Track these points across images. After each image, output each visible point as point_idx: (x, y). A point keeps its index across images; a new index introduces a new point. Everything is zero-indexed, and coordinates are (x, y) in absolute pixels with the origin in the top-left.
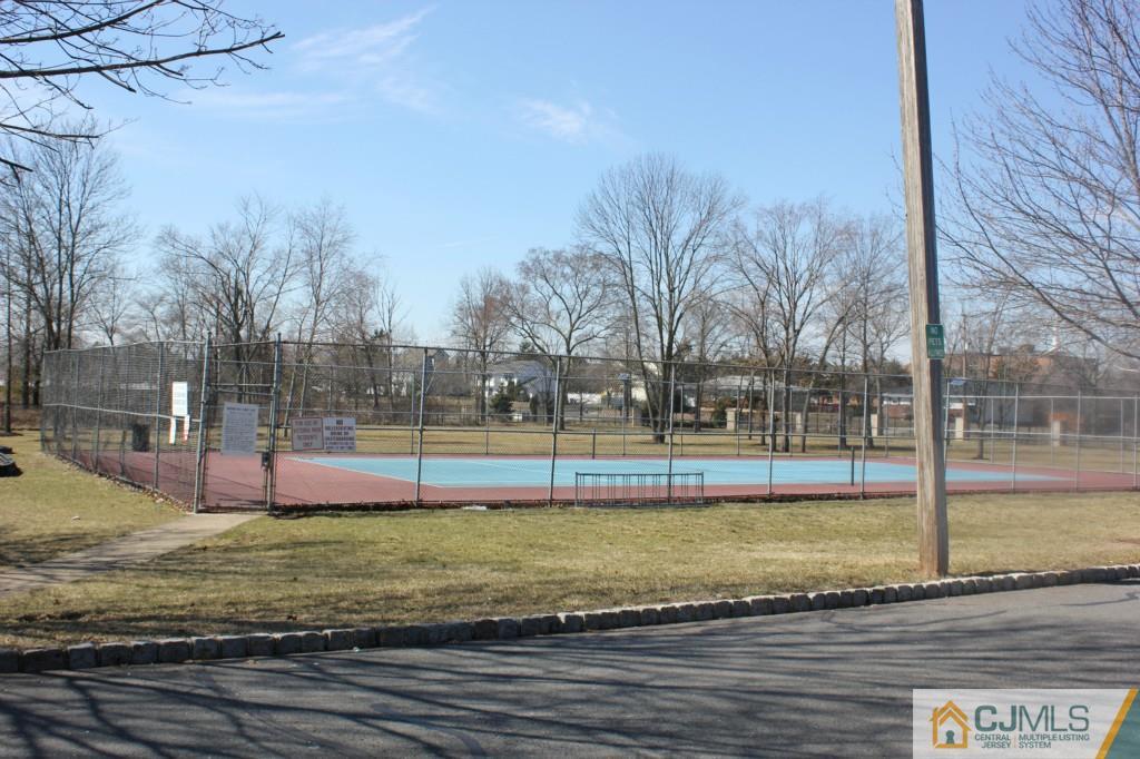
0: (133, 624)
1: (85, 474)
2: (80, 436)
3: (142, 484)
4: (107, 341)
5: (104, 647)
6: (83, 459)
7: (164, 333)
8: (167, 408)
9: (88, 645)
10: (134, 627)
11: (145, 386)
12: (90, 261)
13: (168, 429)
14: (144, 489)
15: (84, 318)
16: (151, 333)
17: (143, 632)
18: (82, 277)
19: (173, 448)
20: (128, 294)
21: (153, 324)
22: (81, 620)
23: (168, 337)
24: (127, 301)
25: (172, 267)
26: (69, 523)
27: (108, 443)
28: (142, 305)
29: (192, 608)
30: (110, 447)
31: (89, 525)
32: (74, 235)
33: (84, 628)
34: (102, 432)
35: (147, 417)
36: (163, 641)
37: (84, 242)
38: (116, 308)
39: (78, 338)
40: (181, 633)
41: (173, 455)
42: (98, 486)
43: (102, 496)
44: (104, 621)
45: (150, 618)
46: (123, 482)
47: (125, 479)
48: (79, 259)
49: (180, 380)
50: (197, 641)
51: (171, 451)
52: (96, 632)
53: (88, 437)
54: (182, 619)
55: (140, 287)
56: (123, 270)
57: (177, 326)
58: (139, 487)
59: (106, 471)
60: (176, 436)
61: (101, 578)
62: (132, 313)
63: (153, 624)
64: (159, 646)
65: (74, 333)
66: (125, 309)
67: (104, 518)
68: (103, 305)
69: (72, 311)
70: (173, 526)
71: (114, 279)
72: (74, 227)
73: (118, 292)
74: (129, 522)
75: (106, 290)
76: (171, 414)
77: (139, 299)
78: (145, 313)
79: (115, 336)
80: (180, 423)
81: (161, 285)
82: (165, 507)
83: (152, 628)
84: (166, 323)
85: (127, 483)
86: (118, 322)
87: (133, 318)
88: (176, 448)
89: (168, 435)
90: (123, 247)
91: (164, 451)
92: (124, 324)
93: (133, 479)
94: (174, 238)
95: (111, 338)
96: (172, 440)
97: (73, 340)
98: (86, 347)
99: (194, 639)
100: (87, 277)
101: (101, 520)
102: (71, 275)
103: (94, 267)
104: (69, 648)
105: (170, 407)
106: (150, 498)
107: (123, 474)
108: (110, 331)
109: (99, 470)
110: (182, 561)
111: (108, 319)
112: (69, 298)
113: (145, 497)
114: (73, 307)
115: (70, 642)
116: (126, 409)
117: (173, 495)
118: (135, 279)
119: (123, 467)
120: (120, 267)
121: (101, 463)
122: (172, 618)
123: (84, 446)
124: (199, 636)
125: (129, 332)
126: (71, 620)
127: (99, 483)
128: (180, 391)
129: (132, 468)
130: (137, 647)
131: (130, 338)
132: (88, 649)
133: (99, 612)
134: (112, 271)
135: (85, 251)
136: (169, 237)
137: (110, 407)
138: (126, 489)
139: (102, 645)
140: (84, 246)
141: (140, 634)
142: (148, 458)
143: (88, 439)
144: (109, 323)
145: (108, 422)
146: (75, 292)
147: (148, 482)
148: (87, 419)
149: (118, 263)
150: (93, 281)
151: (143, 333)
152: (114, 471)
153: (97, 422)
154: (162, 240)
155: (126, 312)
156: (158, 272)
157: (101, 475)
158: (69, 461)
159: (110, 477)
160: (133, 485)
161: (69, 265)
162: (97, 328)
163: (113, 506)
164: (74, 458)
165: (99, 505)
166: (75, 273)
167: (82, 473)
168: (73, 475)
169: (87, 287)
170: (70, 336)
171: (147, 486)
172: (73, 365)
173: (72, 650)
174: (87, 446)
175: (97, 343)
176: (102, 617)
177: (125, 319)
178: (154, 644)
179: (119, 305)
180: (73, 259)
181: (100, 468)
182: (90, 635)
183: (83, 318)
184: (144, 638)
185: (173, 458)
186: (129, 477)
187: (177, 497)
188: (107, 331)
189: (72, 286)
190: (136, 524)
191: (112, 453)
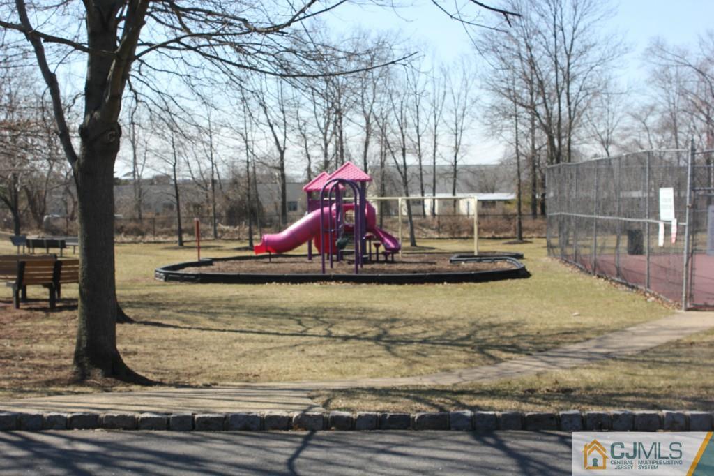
0: (613, 398)
1: (585, 276)
2: (580, 243)
3: (634, 285)
4: (605, 153)
5: (589, 414)
6: (582, 262)
7: (656, 141)
8: (655, 213)
9: (576, 411)
10: (616, 400)
11: (636, 194)
12: (585, 78)
13: (657, 233)
14: (637, 289)
15: (583, 133)
16: (644, 142)
17: (623, 404)
18: (578, 95)
19: (662, 251)
20: (621, 107)
21: (646, 134)
22: (573, 394)
23: (661, 145)
24: (620, 114)
25: (663, 78)
26: (570, 318)
27: (603, 248)
28: (635, 117)
29: (668, 390)
30: (606, 252)
31: (589, 321)
32: (569, 56)
33: (574, 400)
34: (598, 238)
35: (639, 223)
36: (638, 412)
37: (577, 62)
38: (610, 122)
39: (577, 152)
40: (654, 407)
41: (662, 258)
42: (596, 287)
43: (600, 296)
44: (591, 395)
45: (629, 394)
46: (618, 282)
47: (620, 280)
48: (574, 77)
49: (667, 186)
50: (668, 414)
51: (660, 254)
52: (583, 403)
53: (588, 243)
54: (657, 396)
55: (630, 100)
56: (615, 85)
57: (669, 134)
58: (633, 287)
59: (603, 272)
60: (665, 240)
61: (596, 365)
62: (625, 125)
63: (632, 399)
64: (634, 416)
65: (573, 147)
66: (618, 121)
67: (600, 315)
68: (598, 119)
69: (570, 128)
70: (664, 322)
71: (608, 94)
72: (568, 49)
73: (612, 106)
74: (623, 318)
75: (601, 105)
76: (658, 218)
77: (631, 111)
78: (637, 124)
79: (611, 148)
80: (668, 227)
81: (653, 95)
82: (656, 306)
83: (629, 402)
84: (658, 132)
85: (622, 283)
86: (613, 134)
87: (627, 129)
88: (665, 251)
89: (657, 238)
90: (613, 63)
91: (654, 254)
92: (618, 135)
93: (627, 280)
94: (662, 49)
95: (607, 150)
96: (661, 242)
97: (572, 154)
98: (585, 159)
99: (665, 412)
100: (582, 94)
101: (598, 316)
102: (568, 94)
103: (589, 84)
104: (561, 413)
105: (659, 212)
106: (643, 297)
107: (618, 275)
108: (606, 143)
109: (597, 272)
110: (669, 354)
111: (603, 132)
112: (568, 116)
113: (638, 296)
114: (571, 123)
115: (562, 409)
116: (619, 215)
117: (663, 294)
118: (626, 93)
119: (618, 269)
120: (612, 82)
121: (599, 267)
122: (648, 395)
123: (583, 251)
124: (671, 409)
125: (623, 143)
126: (566, 393)
127: (597, 284)
128: (667, 196)
129: (624, 269)
130: (616, 416)
131: (624, 148)
132: (575, 415)
133: (589, 389)
134: (605, 87)
135: (580, 70)
136: (658, 48)
137: (605, 214)
138: (620, 289)
139: (587, 412)
140: (579, 66)
141: (619, 406)
142: (640, 260)
143: (588, 245)
144: (604, 136)
145: (604, 228)
146: (572, 109)
147: (641, 283)
148: (586, 226)
149: (610, 78)
150: (589, 97)
151: (638, 144)
152: (610, 273)
153: (594, 228)
154: (650, 52)
155: (620, 124)
156: (649, 83)
157: (599, 277)
158: (571, 264)
159: (606, 279)
160: (627, 285)
161: (566, 84)
162: (594, 141)
163: (609, 304)
164: (576, 261)
165: (596, 304)
166: (571, 91)
167: (582, 274)
168: (575, 277)
169: (583, 104)
170: (569, 150)
171: (639, 287)
172: (572, 177)
173: (563, 415)
174: (587, 251)
175: (596, 156)
176: (589, 393)
177: (619, 132)
178: (630, 414)
179: (613, 118)
180: (568, 79)
181: (598, 270)
182: (578, 404)
183: (580, 133)
184: (622, 409)
185: (662, 260)
186: (623, 278)
187: (667, 297)
188: (602, 142)
189: (569, 103)
190: (629, 321)
191: (608, 258)
